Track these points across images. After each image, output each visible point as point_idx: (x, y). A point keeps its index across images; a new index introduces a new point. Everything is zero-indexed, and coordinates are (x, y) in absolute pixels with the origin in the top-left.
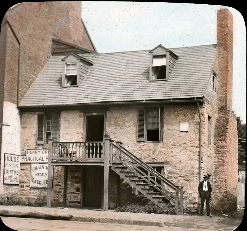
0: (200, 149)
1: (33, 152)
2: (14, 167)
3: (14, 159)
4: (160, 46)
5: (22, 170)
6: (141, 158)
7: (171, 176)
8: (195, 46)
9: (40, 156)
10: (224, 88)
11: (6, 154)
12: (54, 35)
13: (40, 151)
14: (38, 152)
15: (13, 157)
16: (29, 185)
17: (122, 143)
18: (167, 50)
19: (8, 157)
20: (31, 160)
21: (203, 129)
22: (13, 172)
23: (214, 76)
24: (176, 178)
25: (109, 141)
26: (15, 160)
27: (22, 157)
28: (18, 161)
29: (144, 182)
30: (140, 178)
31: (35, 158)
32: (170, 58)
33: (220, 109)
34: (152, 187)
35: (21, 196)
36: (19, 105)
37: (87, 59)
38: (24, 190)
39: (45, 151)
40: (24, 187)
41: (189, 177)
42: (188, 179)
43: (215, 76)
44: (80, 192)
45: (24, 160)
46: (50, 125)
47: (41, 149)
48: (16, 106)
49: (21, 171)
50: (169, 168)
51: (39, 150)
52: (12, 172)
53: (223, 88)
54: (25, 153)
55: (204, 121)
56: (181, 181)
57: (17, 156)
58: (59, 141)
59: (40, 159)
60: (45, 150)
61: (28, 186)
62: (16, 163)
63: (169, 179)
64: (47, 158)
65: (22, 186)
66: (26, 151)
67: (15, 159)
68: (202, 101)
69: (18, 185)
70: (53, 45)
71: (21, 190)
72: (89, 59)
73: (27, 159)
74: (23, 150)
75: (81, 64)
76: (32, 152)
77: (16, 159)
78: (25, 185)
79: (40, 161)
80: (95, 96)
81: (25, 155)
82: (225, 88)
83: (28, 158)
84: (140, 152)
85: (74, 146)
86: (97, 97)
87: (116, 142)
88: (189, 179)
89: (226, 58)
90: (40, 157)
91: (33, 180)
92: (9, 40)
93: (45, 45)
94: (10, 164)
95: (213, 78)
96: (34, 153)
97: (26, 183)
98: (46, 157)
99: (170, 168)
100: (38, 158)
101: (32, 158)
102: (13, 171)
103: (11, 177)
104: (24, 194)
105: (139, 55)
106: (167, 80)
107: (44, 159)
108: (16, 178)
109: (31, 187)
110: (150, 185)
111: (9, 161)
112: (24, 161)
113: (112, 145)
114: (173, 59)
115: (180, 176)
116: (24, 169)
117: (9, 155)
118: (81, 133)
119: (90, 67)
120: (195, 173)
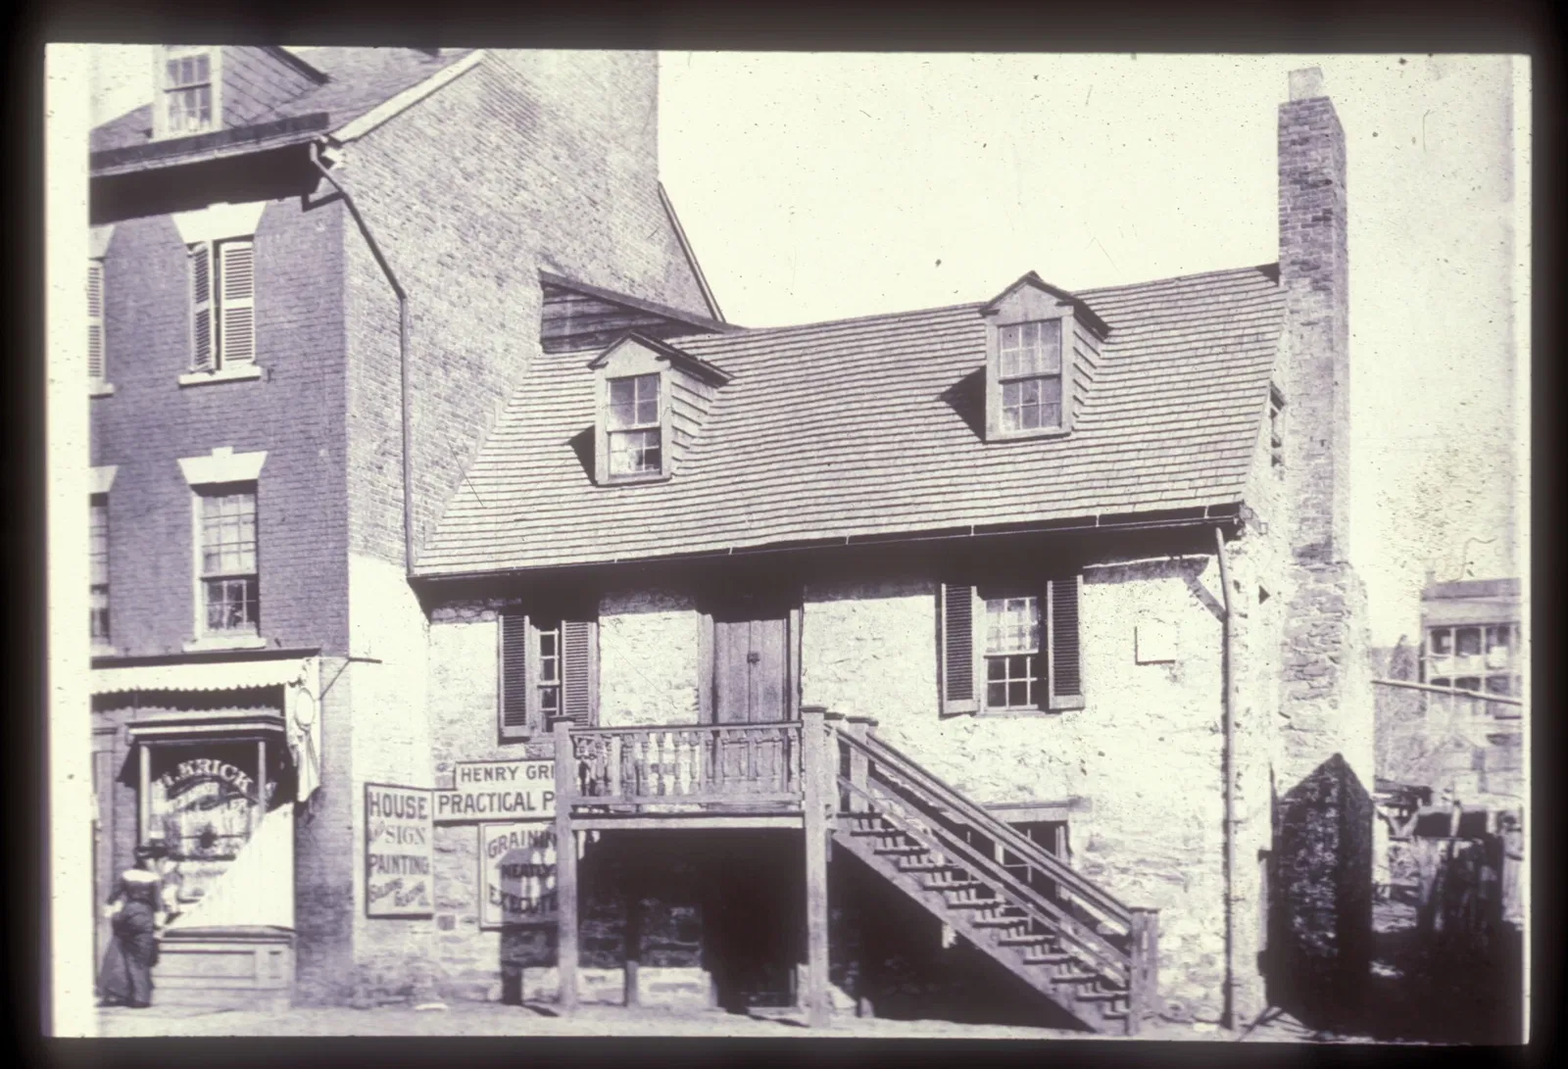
0: (1227, 741)
1: (488, 773)
2: (408, 838)
3: (406, 809)
4: (1032, 279)
5: (442, 850)
6: (963, 787)
7: (1101, 861)
8: (1179, 279)
9: (519, 790)
10: (1317, 461)
11: (373, 784)
12: (547, 258)
13: (517, 768)
14: (508, 774)
15: (402, 797)
16: (475, 915)
17: (874, 724)
18: (1065, 298)
19: (381, 798)
20: (481, 807)
21: (1243, 651)
22: (408, 862)
23: (1276, 409)
24: (1124, 871)
25: (821, 716)
26: (411, 811)
27: (441, 797)
28: (424, 813)
29: (984, 891)
30: (960, 874)
31: (495, 799)
32: (1075, 333)
33: (1302, 555)
34: (1018, 912)
35: (446, 966)
36: (418, 572)
37: (699, 358)
38: (456, 940)
39: (536, 769)
40: (457, 925)
41: (1180, 864)
42: (1176, 872)
43: (1279, 408)
44: (697, 944)
45: (447, 809)
46: (553, 653)
47: (521, 760)
48: (404, 577)
49: (438, 856)
50: (1090, 827)
51: (513, 766)
52: (401, 862)
53: (1313, 463)
54: (454, 779)
55: (1244, 612)
56: (1144, 881)
57: (417, 794)
58: (598, 723)
59: (517, 804)
60: (537, 764)
61: (470, 921)
62: (415, 822)
63: (1090, 873)
64: (549, 796)
65: (446, 924)
66: (454, 771)
67: (409, 806)
68: (1236, 521)
69: (428, 917)
70: (545, 304)
71: (446, 939)
72: (706, 358)
73: (463, 805)
74: (441, 768)
75: (678, 377)
76: (482, 773)
77: (413, 807)
78: (458, 916)
79: (519, 813)
80: (743, 518)
81: (454, 789)
82: (1322, 461)
83: (464, 797)
84: (958, 759)
85: (668, 743)
86: (755, 525)
87: (852, 720)
88: (1183, 873)
89: (1323, 324)
90: (519, 795)
91: (492, 894)
92: (355, 280)
93: (509, 302)
94: (391, 830)
95: (1273, 415)
96: (491, 777)
97: (461, 905)
98: (546, 793)
99: (1095, 828)
100: (511, 801)
101: (485, 801)
102: (404, 857)
103: (396, 884)
104: (457, 956)
105: (926, 328)
106: (1068, 434)
107: (536, 800)
108: (420, 889)
109: (484, 925)
110: (1008, 902)
111: (388, 815)
112: (447, 814)
113: (834, 732)
114: (1089, 338)
115: (1142, 861)
116: (452, 848)
117: (383, 791)
118: (691, 685)
119: (715, 391)
120: (1207, 847)
